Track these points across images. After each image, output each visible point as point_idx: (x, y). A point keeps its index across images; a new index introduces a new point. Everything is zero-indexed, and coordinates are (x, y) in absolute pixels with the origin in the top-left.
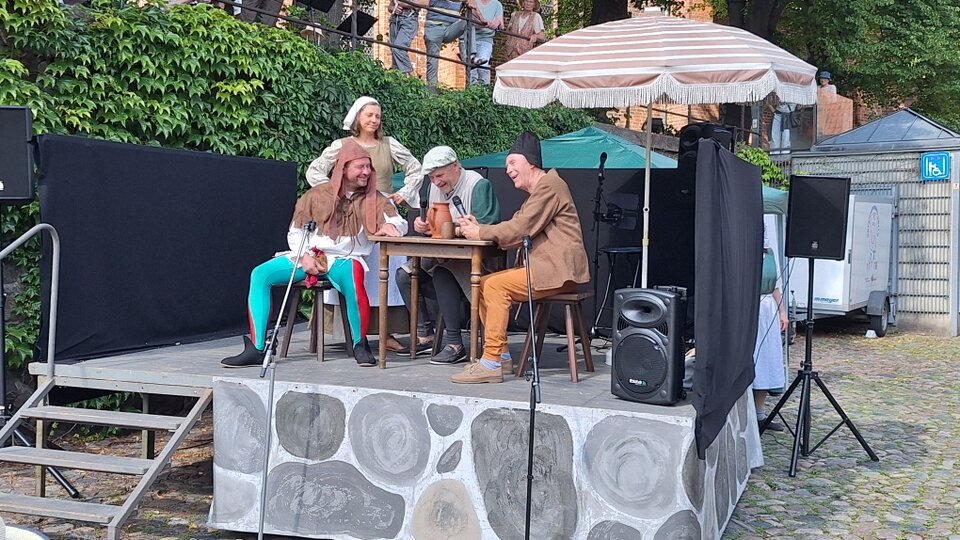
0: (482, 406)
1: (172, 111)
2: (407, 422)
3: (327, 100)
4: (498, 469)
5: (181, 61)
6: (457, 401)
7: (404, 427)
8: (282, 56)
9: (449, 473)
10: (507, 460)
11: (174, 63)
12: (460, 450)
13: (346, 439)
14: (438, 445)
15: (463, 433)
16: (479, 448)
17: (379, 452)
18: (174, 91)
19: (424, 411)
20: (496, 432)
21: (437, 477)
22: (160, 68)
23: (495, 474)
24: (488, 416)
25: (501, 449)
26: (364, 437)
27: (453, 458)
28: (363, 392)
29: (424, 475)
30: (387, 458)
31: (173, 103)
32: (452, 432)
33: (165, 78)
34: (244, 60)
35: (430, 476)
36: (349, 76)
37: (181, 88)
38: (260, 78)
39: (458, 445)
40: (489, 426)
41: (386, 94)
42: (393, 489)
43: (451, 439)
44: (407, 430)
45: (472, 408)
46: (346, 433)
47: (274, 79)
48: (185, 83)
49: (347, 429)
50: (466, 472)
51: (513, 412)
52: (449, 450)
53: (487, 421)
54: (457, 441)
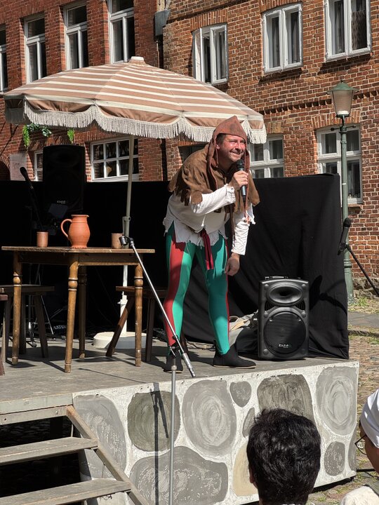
0: (261, 378)
2: (218, 402)
7: (218, 406)
12: (253, 415)
13: (182, 427)
15: (253, 401)
17: (205, 430)
20: (271, 396)
21: (244, 440)
24: (266, 384)
26: (194, 421)
28: (188, 383)
29: (236, 442)
30: (211, 434)
32: (246, 402)
35: (239, 441)
39: (252, 412)
40: (266, 392)
42: (218, 459)
43: (246, 408)
44: (220, 407)
45: (255, 381)
46: (181, 421)
49: (181, 417)
51: (278, 378)
52: (246, 418)
53: (264, 389)
54: (251, 409)
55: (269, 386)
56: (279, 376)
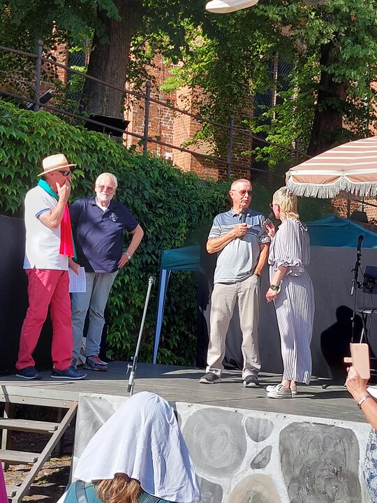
0: (289, 420)
1: (17, 193)
2: (228, 431)
3: (130, 188)
4: (300, 468)
5: (27, 154)
6: (270, 416)
7: (226, 434)
8: (98, 154)
9: (260, 470)
10: (307, 462)
11: (21, 155)
12: (270, 453)
14: (252, 449)
15: (273, 440)
16: (285, 451)
17: (204, 452)
18: (19, 177)
19: (243, 423)
20: (299, 441)
21: (251, 471)
22: (11, 160)
23: (297, 472)
24: (293, 427)
25: (302, 453)
27: (265, 459)
28: (196, 408)
29: (240, 470)
30: (211, 455)
31: (18, 186)
32: (264, 439)
33: (14, 168)
34: (71, 155)
35: (245, 471)
36: (144, 170)
37: (25, 175)
38: (81, 169)
39: (269, 449)
40: (293, 435)
41: (171, 185)
42: (214, 479)
43: (262, 445)
44: (229, 436)
45: (280, 422)
47: (91, 171)
48: (29, 172)
50: (274, 469)
51: (313, 425)
52: (261, 453)
53: (292, 432)
54: (268, 446)
55: (299, 431)
56: (315, 423)
